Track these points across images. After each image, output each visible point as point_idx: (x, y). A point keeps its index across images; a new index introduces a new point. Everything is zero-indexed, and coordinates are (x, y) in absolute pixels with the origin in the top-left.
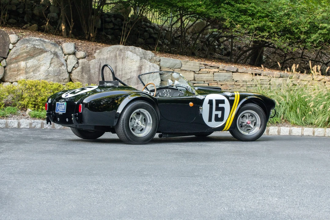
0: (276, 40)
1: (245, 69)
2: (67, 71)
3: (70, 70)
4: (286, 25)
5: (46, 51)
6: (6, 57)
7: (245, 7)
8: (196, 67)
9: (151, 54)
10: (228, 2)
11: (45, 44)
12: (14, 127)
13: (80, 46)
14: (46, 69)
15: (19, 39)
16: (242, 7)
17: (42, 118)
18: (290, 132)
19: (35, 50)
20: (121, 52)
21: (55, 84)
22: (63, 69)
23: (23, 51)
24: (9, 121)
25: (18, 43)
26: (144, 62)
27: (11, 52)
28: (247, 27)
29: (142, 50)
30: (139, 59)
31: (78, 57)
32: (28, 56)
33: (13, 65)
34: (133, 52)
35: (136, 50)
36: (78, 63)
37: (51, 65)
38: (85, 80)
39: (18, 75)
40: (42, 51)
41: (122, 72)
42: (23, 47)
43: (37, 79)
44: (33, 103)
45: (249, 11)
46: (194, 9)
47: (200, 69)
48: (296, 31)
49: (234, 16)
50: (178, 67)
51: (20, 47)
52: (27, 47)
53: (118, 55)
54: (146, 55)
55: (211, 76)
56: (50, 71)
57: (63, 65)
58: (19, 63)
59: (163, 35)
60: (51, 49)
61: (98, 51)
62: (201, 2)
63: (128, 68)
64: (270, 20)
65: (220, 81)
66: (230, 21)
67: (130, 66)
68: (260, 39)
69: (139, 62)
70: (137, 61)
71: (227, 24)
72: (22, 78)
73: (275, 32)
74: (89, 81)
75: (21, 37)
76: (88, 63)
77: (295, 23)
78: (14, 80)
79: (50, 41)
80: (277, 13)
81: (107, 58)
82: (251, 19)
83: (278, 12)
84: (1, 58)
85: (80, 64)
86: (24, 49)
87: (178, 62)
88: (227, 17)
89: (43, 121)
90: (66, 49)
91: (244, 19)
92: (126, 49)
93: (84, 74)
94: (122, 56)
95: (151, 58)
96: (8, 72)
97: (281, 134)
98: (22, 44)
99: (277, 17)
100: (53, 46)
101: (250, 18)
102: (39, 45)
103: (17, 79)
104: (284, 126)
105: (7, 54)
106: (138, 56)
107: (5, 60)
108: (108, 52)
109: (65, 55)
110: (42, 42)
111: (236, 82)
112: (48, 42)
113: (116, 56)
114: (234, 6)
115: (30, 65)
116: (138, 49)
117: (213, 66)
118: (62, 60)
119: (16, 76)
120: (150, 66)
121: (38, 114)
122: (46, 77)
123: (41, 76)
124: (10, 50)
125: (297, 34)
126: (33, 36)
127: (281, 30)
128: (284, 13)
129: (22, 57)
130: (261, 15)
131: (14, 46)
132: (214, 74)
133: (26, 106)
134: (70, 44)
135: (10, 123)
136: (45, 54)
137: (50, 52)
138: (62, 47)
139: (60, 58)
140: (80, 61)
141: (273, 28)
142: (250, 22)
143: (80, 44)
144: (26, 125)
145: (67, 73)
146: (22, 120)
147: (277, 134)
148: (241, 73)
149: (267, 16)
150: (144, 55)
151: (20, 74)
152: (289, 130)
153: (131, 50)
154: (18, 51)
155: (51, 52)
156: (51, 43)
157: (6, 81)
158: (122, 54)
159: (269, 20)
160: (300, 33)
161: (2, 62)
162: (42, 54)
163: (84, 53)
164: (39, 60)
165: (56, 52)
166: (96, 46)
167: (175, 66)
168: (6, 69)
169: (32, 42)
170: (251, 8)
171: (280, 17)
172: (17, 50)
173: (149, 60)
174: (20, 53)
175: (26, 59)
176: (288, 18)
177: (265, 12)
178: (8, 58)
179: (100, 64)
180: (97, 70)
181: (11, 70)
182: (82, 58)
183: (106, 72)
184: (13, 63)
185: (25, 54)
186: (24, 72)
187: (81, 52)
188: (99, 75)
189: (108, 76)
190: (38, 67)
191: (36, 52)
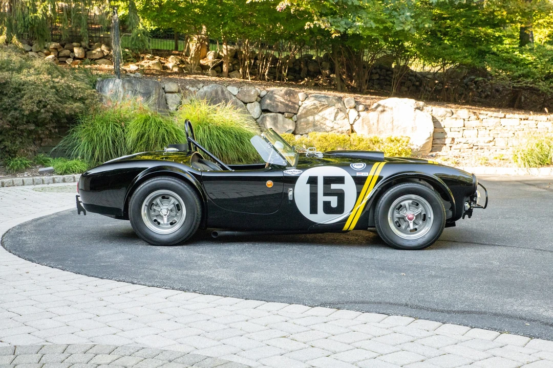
2: (349, 123)
3: (352, 123)
5: (331, 106)
6: (296, 113)
11: (329, 99)
13: (359, 100)
14: (331, 122)
19: (321, 105)
22: (345, 122)
23: (311, 107)
25: (306, 100)
27: (301, 108)
29: (416, 101)
31: (359, 110)
32: (315, 111)
33: (302, 120)
35: (410, 101)
36: (358, 115)
37: (336, 118)
40: (327, 106)
41: (398, 122)
47: (470, 117)
50: (449, 115)
51: (308, 103)
55: (480, 123)
56: (334, 123)
57: (346, 117)
58: (308, 118)
61: (375, 104)
65: (488, 127)
68: (525, 85)
69: (414, 113)
72: (310, 130)
75: (307, 95)
78: (304, 133)
84: (292, 114)
85: (361, 117)
87: (449, 111)
90: (347, 104)
92: (400, 101)
93: (365, 125)
96: (298, 126)
98: (309, 100)
100: (336, 101)
102: (324, 101)
103: (306, 132)
105: (297, 110)
106: (412, 107)
107: (295, 115)
109: (347, 109)
110: (326, 98)
112: (331, 98)
113: (392, 108)
114: (498, 56)
115: (317, 119)
116: (412, 100)
119: (305, 129)
122: (332, 129)
123: (328, 128)
124: (300, 106)
129: (310, 113)
131: (303, 103)
134: (351, 99)
136: (330, 109)
137: (334, 106)
138: (344, 102)
140: (361, 113)
141: (537, 74)
145: (349, 125)
150: (417, 106)
151: (308, 128)
156: (334, 99)
157: (297, 134)
161: (293, 117)
162: (327, 109)
163: (363, 106)
164: (325, 114)
165: (339, 107)
167: (446, 115)
168: (297, 123)
169: (318, 98)
172: (306, 106)
174: (308, 109)
175: (314, 114)
178: (299, 114)
179: (378, 116)
180: (376, 121)
181: (301, 124)
182: (362, 111)
183: (383, 122)
184: (303, 118)
185: (313, 110)
186: (312, 125)
187: (361, 105)
188: (377, 126)
189: (386, 126)
190: (324, 120)
191: (322, 108)
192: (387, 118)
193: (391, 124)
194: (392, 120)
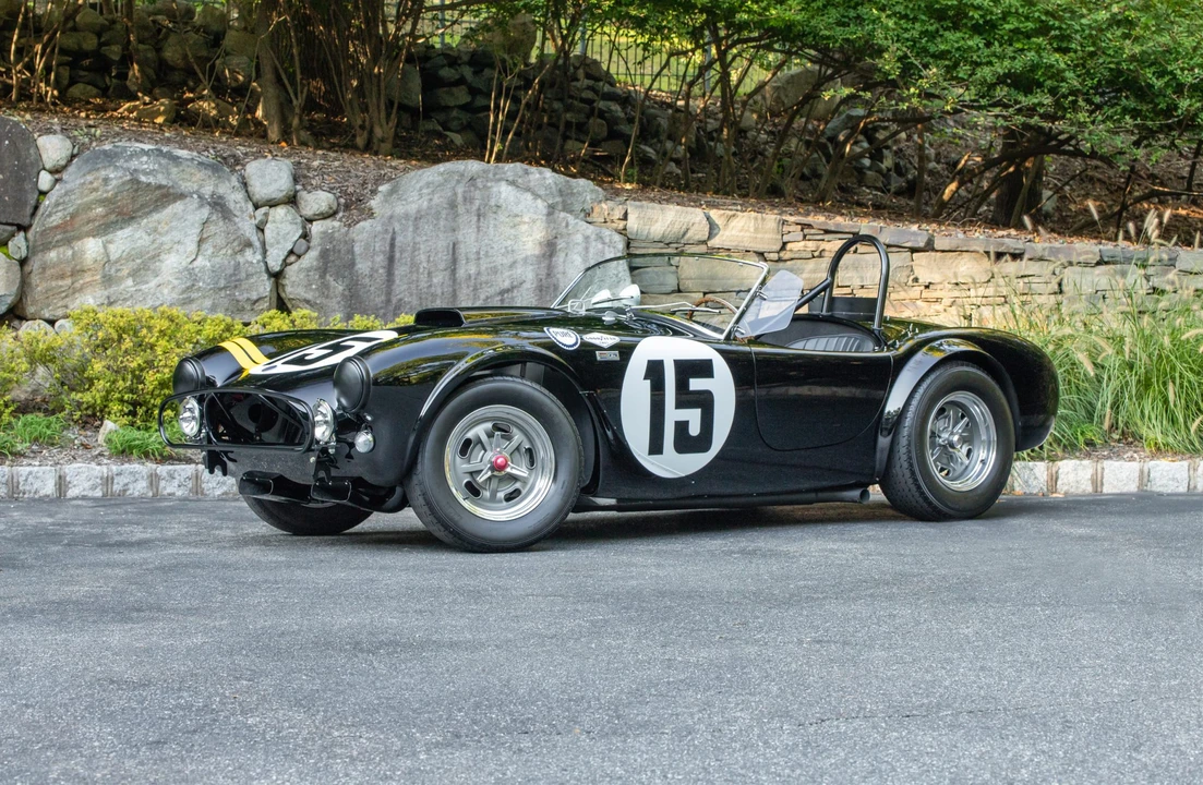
0: (1082, 120)
1: (961, 235)
2: (264, 268)
3: (275, 266)
4: (1118, 63)
5: (182, 196)
6: (26, 221)
8: (767, 236)
9: (592, 191)
11: (177, 166)
12: (42, 493)
13: (315, 170)
14: (184, 264)
15: (75, 151)
17: (154, 455)
18: (1144, 477)
19: (136, 191)
20: (472, 189)
21: (209, 321)
22: (247, 262)
23: (94, 196)
24: (23, 470)
25: (71, 169)
26: (564, 224)
27: (46, 202)
28: (966, 77)
29: (556, 175)
30: (545, 211)
31: (308, 211)
32: (113, 217)
33: (53, 255)
34: (518, 187)
35: (531, 177)
36: (305, 236)
37: (204, 246)
38: (333, 303)
39: (74, 291)
40: (166, 195)
41: (478, 265)
42: (91, 183)
43: (150, 303)
44: (126, 397)
45: (971, 14)
46: (760, 15)
47: (785, 244)
48: (1159, 83)
49: (916, 34)
50: (697, 237)
51: (78, 182)
52: (106, 180)
53: (460, 199)
54: (572, 194)
56: (197, 270)
57: (249, 244)
58: (77, 245)
59: (659, 125)
60: (201, 186)
61: (383, 188)
63: (503, 250)
64: (1055, 45)
65: (862, 287)
66: (900, 53)
67: (509, 242)
68: (1020, 119)
69: (544, 224)
70: (534, 221)
71: (889, 64)
72: (89, 300)
73: (1078, 90)
74: (350, 306)
75: (83, 144)
76: (347, 233)
77: (1154, 53)
78: (60, 312)
79: (195, 154)
80: (1083, 16)
81: (418, 211)
82: (981, 45)
83: (1084, 11)
84: (9, 228)
85: (315, 241)
86: (96, 190)
87: (697, 219)
88: (886, 39)
89: (154, 466)
90: (258, 184)
91: (956, 45)
92: (491, 175)
93: (332, 279)
94: (477, 203)
95: (593, 208)
96: (35, 279)
97: (1105, 491)
98: (86, 168)
99: (1083, 30)
100: (210, 173)
101: (976, 41)
102: (152, 172)
103: (71, 307)
104: (1119, 456)
105: (29, 210)
106: (539, 201)
107: (22, 234)
108: (425, 191)
109: (256, 207)
110: (164, 161)
111: (927, 287)
112: (187, 160)
113: (453, 205)
115: (120, 252)
116: (540, 173)
117: (833, 229)
118: (246, 228)
119: (66, 296)
120: (587, 238)
121: (137, 442)
122: (185, 296)
123: (166, 291)
124: (43, 193)
125: (1165, 96)
126: (130, 140)
127: (1099, 81)
128: (1108, 15)
129: (88, 222)
130: (1021, 25)
131: (57, 181)
133: (101, 411)
134: (273, 163)
135: (26, 480)
136: (178, 207)
137: (195, 196)
138: (243, 178)
139: (237, 220)
140: (316, 228)
141: (1067, 74)
142: (979, 57)
143: (316, 164)
144: (87, 485)
145: (265, 277)
146: (75, 465)
147: (1090, 489)
148: (943, 251)
149: (1043, 29)
150: (561, 195)
151: (81, 289)
152: (1137, 474)
153: (510, 179)
154: (73, 197)
155: (199, 197)
156: (200, 163)
157: (29, 316)
158: (477, 194)
159: (1051, 44)
160: (1174, 93)
161: (10, 243)
162: (164, 207)
163: (330, 195)
164: (155, 230)
165: (220, 197)
166: (379, 167)
167: (684, 234)
168: (27, 268)
169: (126, 161)
171: (1094, 32)
172: (66, 194)
173: (582, 215)
174: (80, 205)
175: (104, 228)
176: (1126, 36)
177: (1037, 14)
178: (36, 228)
179: (393, 239)
180: (380, 259)
181: (48, 272)
182: (324, 218)
183: (414, 266)
184: (54, 247)
185: (100, 210)
186: (98, 277)
187: (320, 192)
188: (388, 281)
189: (423, 284)
190: (154, 257)
191: (141, 200)
192: (430, 246)
193: (447, 273)
194: (450, 256)
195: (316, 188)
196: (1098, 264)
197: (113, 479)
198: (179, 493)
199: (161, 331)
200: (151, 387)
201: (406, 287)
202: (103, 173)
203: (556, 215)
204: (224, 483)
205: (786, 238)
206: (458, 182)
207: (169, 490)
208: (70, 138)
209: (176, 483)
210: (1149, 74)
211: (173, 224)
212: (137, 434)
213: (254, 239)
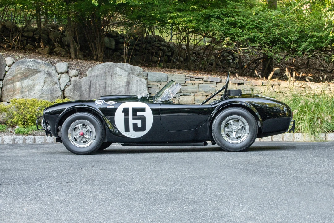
0: (267, 50)
2: (60, 89)
3: (62, 88)
4: (275, 36)
5: (40, 72)
6: (2, 78)
7: (234, 20)
8: (181, 80)
9: (140, 69)
10: (217, 16)
11: (39, 64)
13: (74, 65)
14: (40, 88)
15: (14, 61)
16: (231, 20)
17: (25, 134)
19: (29, 70)
20: (110, 69)
22: (56, 87)
23: (18, 72)
25: (13, 65)
26: (132, 77)
27: (7, 73)
28: (237, 40)
29: (131, 65)
30: (127, 74)
31: (71, 75)
32: (23, 77)
33: (9, 86)
34: (121, 68)
35: (124, 66)
36: (70, 81)
37: (45, 84)
38: (76, 97)
39: (14, 95)
40: (36, 72)
41: (111, 88)
42: (18, 69)
43: (32, 98)
44: (22, 120)
45: (238, 24)
47: (186, 82)
48: (286, 40)
49: (224, 29)
50: (164, 80)
51: (14, 69)
52: (21, 68)
53: (107, 72)
54: (134, 70)
55: (196, 88)
56: (44, 90)
57: (56, 83)
58: (15, 84)
60: (45, 69)
61: (90, 69)
62: (192, 18)
63: (117, 84)
64: (259, 31)
65: (205, 92)
66: (220, 34)
67: (119, 82)
68: (250, 50)
69: (127, 77)
70: (124, 77)
72: (18, 97)
73: (265, 42)
74: (80, 98)
75: (17, 59)
76: (80, 80)
77: (284, 33)
78: (11, 100)
79: (44, 61)
80: (266, 24)
81: (97, 75)
82: (241, 32)
85: (72, 82)
86: (19, 70)
87: (164, 76)
88: (217, 30)
90: (59, 69)
91: (234, 32)
92: (115, 66)
93: (76, 91)
94: (111, 72)
95: (139, 73)
96: (4, 92)
98: (17, 65)
99: (266, 27)
100: (47, 66)
101: (240, 30)
102: (32, 66)
105: (3, 76)
106: (126, 72)
107: (1, 81)
108: (99, 70)
109: (58, 74)
110: (36, 63)
112: (41, 63)
113: (105, 73)
115: (25, 85)
116: (127, 65)
117: (198, 78)
118: (56, 79)
119: (12, 96)
120: (137, 81)
121: (22, 131)
122: (41, 96)
123: (36, 95)
124: (7, 71)
126: (28, 58)
127: (271, 40)
129: (17, 78)
130: (251, 26)
131: (10, 68)
132: (199, 85)
133: (16, 124)
134: (62, 63)
136: (39, 74)
137: (43, 72)
138: (55, 67)
139: (53, 77)
140: (73, 79)
141: (263, 38)
142: (240, 35)
143: (74, 63)
144: (9, 141)
145: (60, 91)
146: (7, 136)
148: (224, 83)
149: (256, 27)
150: (132, 70)
151: (16, 94)
153: (119, 66)
154: (13, 72)
155: (44, 72)
156: (44, 64)
157: (3, 101)
159: (258, 31)
160: (290, 43)
162: (36, 74)
163: (77, 71)
164: (33, 80)
165: (49, 72)
166: (90, 64)
167: (161, 80)
168: (3, 90)
169: (26, 63)
170: (239, 21)
171: (269, 28)
172: (12, 71)
173: (137, 75)
174: (15, 74)
175: (21, 80)
176: (277, 29)
177: (254, 24)
178: (5, 80)
179: (91, 81)
180: (88, 86)
181: (8, 90)
182: (75, 77)
183: (96, 88)
184: (9, 84)
185: (20, 75)
186: (20, 91)
187: (74, 70)
188: (89, 92)
189: (98, 93)
190: (33, 87)
191: (30, 73)
192: (100, 83)
193: (104, 90)
194: (104, 86)
195: (73, 69)
196: (262, 85)
197: (14, 139)
198: (30, 143)
199: (31, 104)
200: (28, 118)
201: (94, 93)
202: (21, 66)
203: (130, 75)
204: (41, 140)
205: (186, 80)
206: (107, 67)
207: (28, 142)
208: (13, 58)
209: (30, 140)
210: (283, 38)
211: (38, 78)
212: (22, 129)
213: (58, 82)
